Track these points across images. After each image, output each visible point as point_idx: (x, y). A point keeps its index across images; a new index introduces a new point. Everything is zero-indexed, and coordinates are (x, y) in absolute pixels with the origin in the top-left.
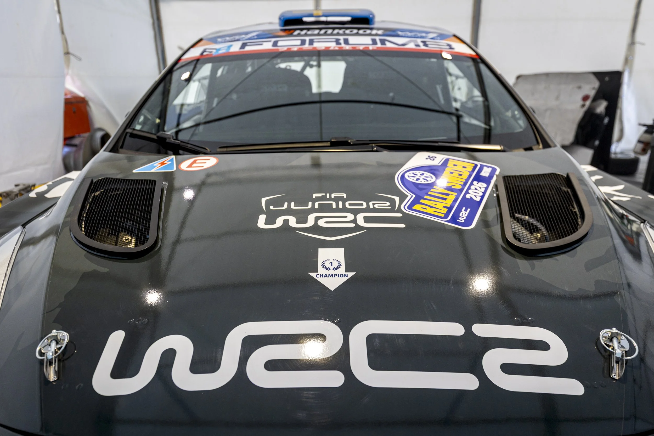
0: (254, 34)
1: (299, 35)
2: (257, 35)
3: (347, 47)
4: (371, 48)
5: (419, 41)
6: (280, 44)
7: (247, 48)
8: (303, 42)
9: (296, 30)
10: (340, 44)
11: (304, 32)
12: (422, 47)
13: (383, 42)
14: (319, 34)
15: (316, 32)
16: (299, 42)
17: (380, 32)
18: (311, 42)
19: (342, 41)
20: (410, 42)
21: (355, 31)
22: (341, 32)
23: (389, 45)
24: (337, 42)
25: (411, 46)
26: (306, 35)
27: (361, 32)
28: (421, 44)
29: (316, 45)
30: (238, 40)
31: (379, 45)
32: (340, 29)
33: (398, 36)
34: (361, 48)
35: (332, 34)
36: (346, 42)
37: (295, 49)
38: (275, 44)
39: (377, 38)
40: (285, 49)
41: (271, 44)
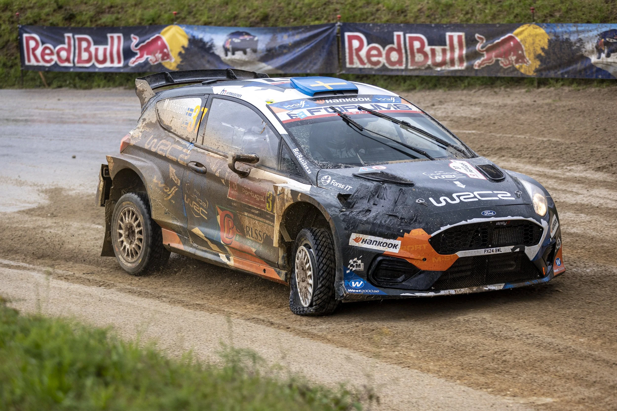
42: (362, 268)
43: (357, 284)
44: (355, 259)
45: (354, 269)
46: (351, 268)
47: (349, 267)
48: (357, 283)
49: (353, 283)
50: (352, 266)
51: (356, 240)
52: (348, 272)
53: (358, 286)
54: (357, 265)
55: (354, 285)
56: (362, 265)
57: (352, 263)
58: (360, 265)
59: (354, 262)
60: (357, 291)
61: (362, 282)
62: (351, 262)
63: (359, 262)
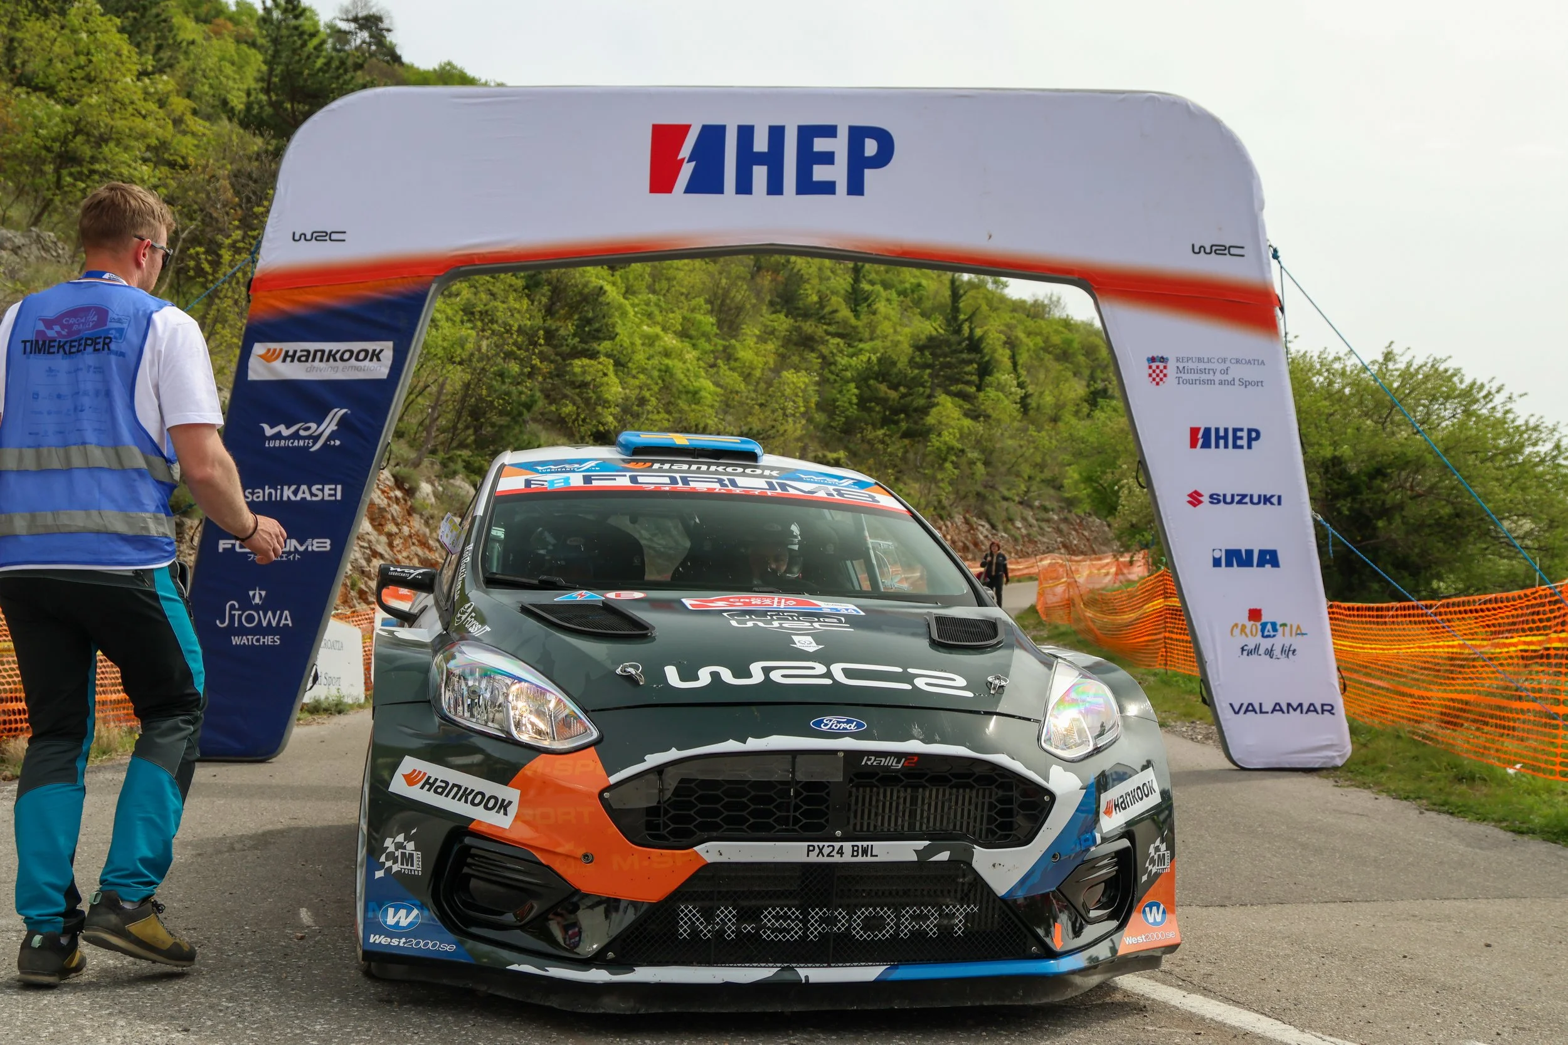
0: (593, 463)
1: (660, 470)
2: (597, 465)
3: (738, 491)
4: (769, 493)
5: (831, 488)
6: (640, 479)
7: (595, 483)
8: (673, 481)
9: (654, 462)
10: (726, 486)
11: (667, 466)
12: (837, 497)
13: (783, 487)
14: (688, 471)
15: (685, 467)
16: (667, 480)
17: (774, 473)
18: (685, 481)
19: (727, 482)
20: (820, 489)
21: (740, 470)
22: (720, 469)
23: (792, 491)
24: (720, 481)
25: (822, 494)
26: (670, 470)
27: (748, 471)
28: (835, 493)
29: (692, 485)
30: (574, 471)
31: (779, 490)
32: (718, 465)
33: (801, 480)
34: (757, 492)
35: (708, 472)
36: (733, 483)
37: (667, 489)
38: (633, 479)
39: (774, 481)
40: (652, 487)
41: (627, 479)
42: (417, 867)
43: (400, 917)
44: (400, 838)
45: (395, 868)
46: (388, 864)
47: (383, 859)
48: (403, 912)
49: (391, 911)
50: (391, 857)
51: (410, 779)
52: (379, 874)
53: (404, 923)
54: (403, 854)
55: (391, 920)
56: (417, 855)
57: (392, 848)
58: (411, 855)
59: (399, 846)
60: (395, 942)
61: (415, 912)
62: (389, 843)
63: (410, 846)
